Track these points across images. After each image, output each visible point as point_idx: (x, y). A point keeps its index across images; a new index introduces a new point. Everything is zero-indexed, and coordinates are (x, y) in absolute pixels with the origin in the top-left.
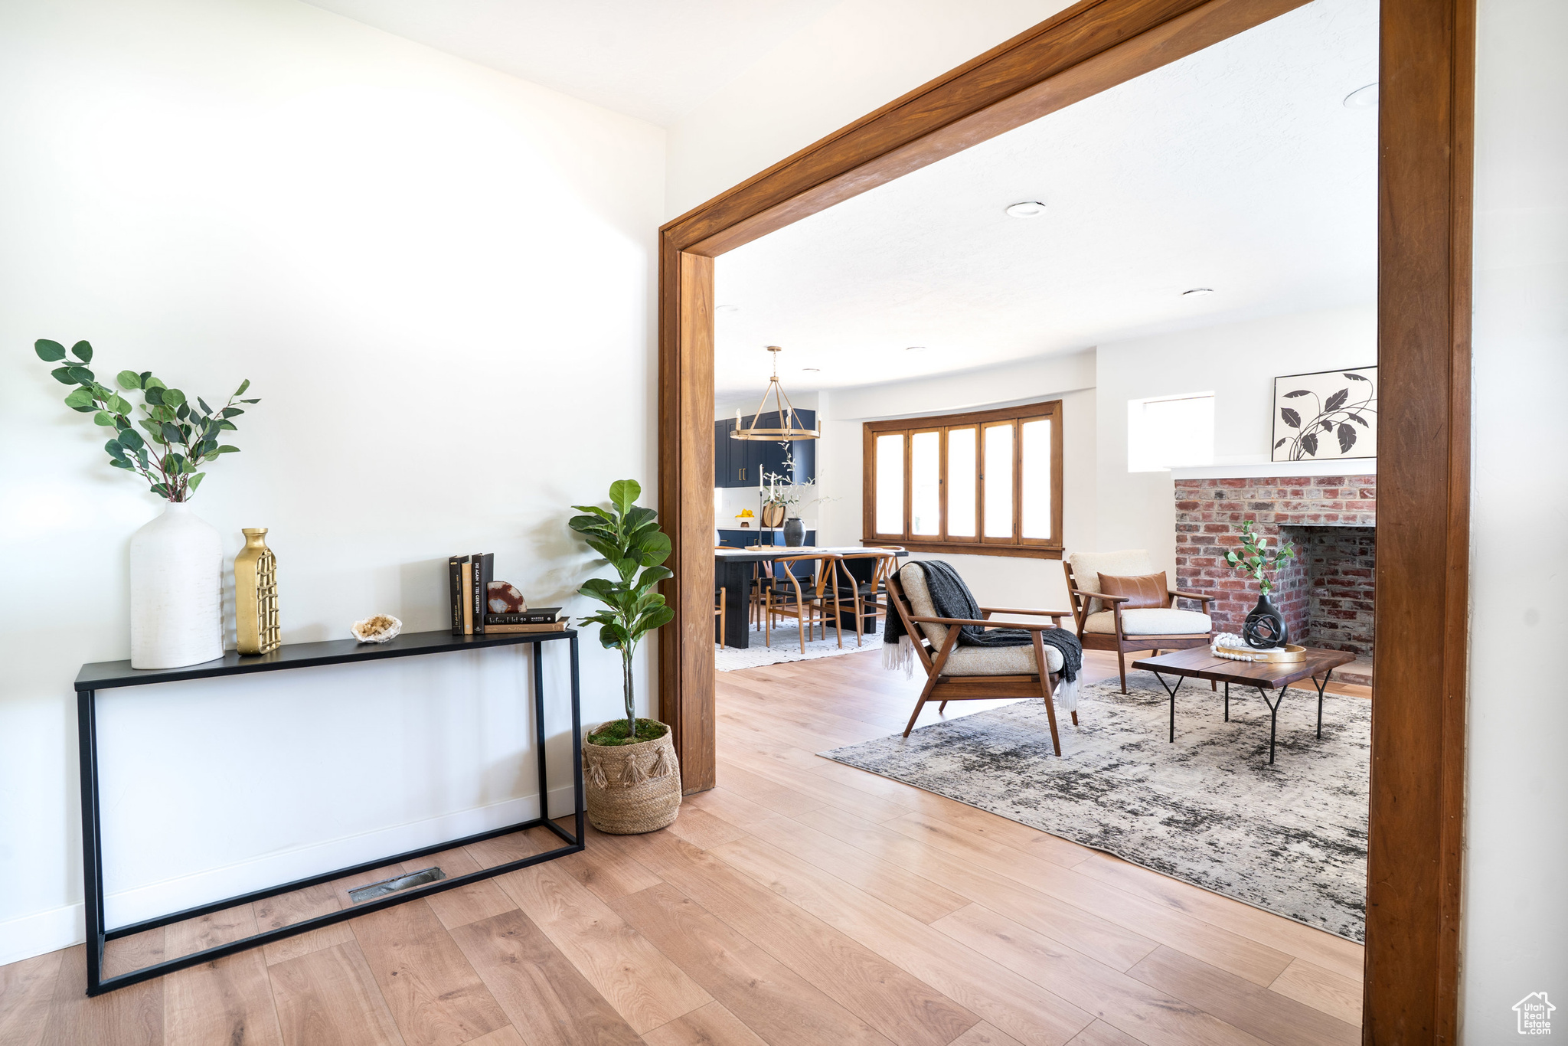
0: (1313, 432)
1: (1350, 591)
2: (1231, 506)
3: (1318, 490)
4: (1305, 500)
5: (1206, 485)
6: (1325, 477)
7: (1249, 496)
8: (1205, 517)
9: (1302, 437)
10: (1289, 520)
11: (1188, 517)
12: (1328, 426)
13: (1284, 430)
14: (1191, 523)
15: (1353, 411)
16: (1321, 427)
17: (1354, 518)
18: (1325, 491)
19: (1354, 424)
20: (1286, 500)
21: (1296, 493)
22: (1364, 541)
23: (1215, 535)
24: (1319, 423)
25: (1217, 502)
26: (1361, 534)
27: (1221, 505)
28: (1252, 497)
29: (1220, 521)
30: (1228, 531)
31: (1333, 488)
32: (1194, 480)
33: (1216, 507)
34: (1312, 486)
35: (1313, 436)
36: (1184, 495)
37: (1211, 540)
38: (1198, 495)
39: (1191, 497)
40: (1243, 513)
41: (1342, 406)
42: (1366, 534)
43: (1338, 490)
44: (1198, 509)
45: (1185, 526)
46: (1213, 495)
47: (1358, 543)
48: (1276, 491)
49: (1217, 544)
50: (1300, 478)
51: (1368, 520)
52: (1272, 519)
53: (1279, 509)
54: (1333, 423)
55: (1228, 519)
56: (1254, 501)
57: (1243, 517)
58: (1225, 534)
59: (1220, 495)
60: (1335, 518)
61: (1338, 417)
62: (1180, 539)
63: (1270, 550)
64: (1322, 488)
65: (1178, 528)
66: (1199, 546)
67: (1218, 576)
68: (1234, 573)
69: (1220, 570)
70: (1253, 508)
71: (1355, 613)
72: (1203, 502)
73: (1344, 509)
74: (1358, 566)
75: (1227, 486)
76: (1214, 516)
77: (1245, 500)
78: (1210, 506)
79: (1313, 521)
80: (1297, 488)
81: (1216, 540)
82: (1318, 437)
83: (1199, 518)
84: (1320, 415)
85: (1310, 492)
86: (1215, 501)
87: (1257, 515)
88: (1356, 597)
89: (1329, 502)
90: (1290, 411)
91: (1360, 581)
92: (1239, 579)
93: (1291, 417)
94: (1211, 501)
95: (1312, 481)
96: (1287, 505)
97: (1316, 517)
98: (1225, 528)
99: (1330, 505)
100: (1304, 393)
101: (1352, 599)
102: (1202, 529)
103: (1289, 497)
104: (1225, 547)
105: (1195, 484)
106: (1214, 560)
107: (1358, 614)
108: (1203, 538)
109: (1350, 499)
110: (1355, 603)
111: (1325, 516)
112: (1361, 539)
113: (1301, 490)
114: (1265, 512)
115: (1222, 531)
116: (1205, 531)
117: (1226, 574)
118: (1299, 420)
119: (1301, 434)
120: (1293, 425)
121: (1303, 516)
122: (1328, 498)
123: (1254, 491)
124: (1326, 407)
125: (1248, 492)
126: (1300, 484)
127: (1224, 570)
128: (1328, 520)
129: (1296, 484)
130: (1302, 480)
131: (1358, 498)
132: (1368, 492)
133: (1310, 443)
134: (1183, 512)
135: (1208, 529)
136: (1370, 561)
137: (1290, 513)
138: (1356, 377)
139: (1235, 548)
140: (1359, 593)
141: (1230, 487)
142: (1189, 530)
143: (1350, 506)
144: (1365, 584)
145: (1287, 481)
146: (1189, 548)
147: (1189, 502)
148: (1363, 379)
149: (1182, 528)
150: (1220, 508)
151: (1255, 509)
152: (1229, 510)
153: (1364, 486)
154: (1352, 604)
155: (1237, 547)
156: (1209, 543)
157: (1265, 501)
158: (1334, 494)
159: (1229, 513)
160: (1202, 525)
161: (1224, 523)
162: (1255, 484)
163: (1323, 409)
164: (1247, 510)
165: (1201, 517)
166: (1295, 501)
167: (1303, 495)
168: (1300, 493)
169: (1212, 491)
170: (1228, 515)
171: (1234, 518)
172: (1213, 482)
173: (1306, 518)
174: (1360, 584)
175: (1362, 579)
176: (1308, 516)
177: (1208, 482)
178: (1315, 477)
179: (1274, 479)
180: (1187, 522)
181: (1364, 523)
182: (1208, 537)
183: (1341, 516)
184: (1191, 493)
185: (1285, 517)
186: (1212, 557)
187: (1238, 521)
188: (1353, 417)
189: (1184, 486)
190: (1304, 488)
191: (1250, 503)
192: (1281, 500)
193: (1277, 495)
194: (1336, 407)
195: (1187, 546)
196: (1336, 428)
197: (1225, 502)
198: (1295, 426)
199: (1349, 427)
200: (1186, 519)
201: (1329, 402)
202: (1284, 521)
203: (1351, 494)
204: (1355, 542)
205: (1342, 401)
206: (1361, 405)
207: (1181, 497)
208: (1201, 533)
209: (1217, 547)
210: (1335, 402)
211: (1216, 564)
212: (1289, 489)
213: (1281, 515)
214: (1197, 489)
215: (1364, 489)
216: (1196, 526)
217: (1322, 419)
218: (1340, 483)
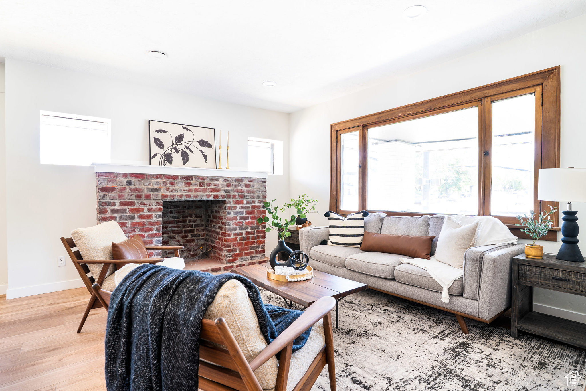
0: (170, 152)
1: (166, 231)
2: (137, 190)
3: (182, 182)
4: (176, 187)
5: (120, 177)
6: (185, 176)
7: (147, 184)
8: (120, 196)
9: (165, 154)
10: (168, 198)
11: (108, 197)
12: (177, 150)
13: (155, 149)
14: (110, 201)
15: (187, 145)
16: (173, 151)
17: (197, 196)
18: (185, 183)
19: (188, 151)
20: (167, 187)
21: (172, 184)
22: (172, 207)
23: (126, 208)
24: (172, 148)
25: (128, 187)
26: (170, 204)
27: (130, 189)
28: (149, 185)
29: (130, 199)
30: (134, 205)
31: (188, 181)
32: (113, 173)
33: (127, 190)
34: (179, 180)
35: (170, 154)
36: (105, 182)
37: (124, 211)
38: (115, 183)
39: (110, 184)
40: (143, 194)
41: (182, 142)
42: (172, 203)
43: (190, 183)
44: (115, 191)
45: (106, 203)
46: (125, 183)
47: (169, 208)
48: (162, 182)
49: (128, 213)
50: (174, 176)
51: (203, 197)
52: (160, 197)
53: (163, 192)
54: (179, 150)
55: (135, 198)
56: (150, 187)
57: (143, 197)
58: (133, 207)
59: (130, 183)
60: (189, 196)
61: (181, 147)
62: (101, 212)
63: (159, 214)
64: (184, 181)
65: (100, 204)
66: (116, 215)
67: (129, 233)
68: (138, 229)
69: (130, 229)
70: (149, 191)
71: (168, 241)
72: (118, 187)
73: (193, 192)
74: (169, 219)
75: (134, 178)
76: (126, 196)
77: (145, 186)
78: (123, 189)
79: (180, 198)
80: (172, 181)
81: (128, 211)
82: (172, 155)
83: (116, 197)
84: (173, 145)
85: (179, 183)
86: (127, 187)
87: (152, 195)
88: (169, 234)
89: (187, 188)
90: (158, 139)
91: (170, 226)
92: (142, 233)
93: (159, 143)
94: (124, 187)
95: (179, 177)
96: (167, 189)
97: (181, 196)
98: (133, 203)
99: (187, 190)
100: (164, 131)
101: (167, 235)
102: (118, 204)
103: (168, 186)
104: (133, 214)
105: (112, 176)
106: (126, 223)
107: (170, 241)
108: (119, 210)
109: (195, 187)
110: (168, 237)
111: (185, 195)
112: (171, 206)
113: (174, 182)
114: (156, 193)
115: (131, 205)
116: (120, 205)
117: (134, 231)
118: (163, 145)
119: (164, 153)
120: (160, 147)
121: (175, 196)
122: (186, 187)
123: (150, 181)
124: (175, 141)
125: (146, 182)
126: (174, 179)
127: (132, 229)
128: (186, 197)
129: (172, 179)
130: (175, 177)
131: (199, 187)
132: (202, 184)
133: (169, 158)
134: (105, 193)
135: (122, 204)
136: (174, 216)
137: (169, 194)
138: (187, 129)
139: (139, 214)
140: (170, 231)
141: (136, 178)
142: (109, 205)
143: (196, 190)
144: (172, 227)
145: (168, 177)
146: (109, 217)
147: (109, 187)
148: (190, 131)
149: (103, 204)
150: (130, 191)
151: (151, 192)
152: (135, 192)
153: (201, 181)
154: (167, 237)
155: (140, 214)
156: (123, 213)
157: (156, 187)
158: (189, 184)
159: (135, 194)
160: (118, 202)
161: (132, 200)
162: (151, 177)
163: (174, 142)
164: (146, 192)
165: (117, 197)
166: (171, 188)
167: (175, 184)
168: (174, 183)
169: (125, 181)
170: (134, 195)
171: (139, 197)
172: (125, 175)
173: (176, 197)
174: (170, 227)
175: (171, 225)
176: (178, 196)
177: (122, 175)
178: (180, 176)
179: (161, 175)
180: (108, 200)
181: (201, 198)
182: (122, 209)
183: (192, 195)
184: (110, 181)
185: (167, 196)
186: (125, 221)
187: (141, 199)
188: (187, 148)
189: (105, 176)
190: (176, 181)
191: (148, 188)
192: (164, 187)
193: (162, 184)
194: (180, 142)
195: (108, 216)
196: (180, 152)
197: (133, 187)
198: (161, 148)
199: (185, 152)
200: (107, 198)
201: (177, 138)
202: (166, 198)
203: (196, 185)
204: (168, 207)
205: (182, 139)
206: (190, 143)
207: (102, 184)
208: (117, 207)
209: (128, 215)
210: (179, 139)
211: (127, 225)
212: (168, 181)
213: (165, 195)
214: (114, 179)
215: (201, 183)
216: (114, 202)
217: (174, 146)
218: (191, 179)
